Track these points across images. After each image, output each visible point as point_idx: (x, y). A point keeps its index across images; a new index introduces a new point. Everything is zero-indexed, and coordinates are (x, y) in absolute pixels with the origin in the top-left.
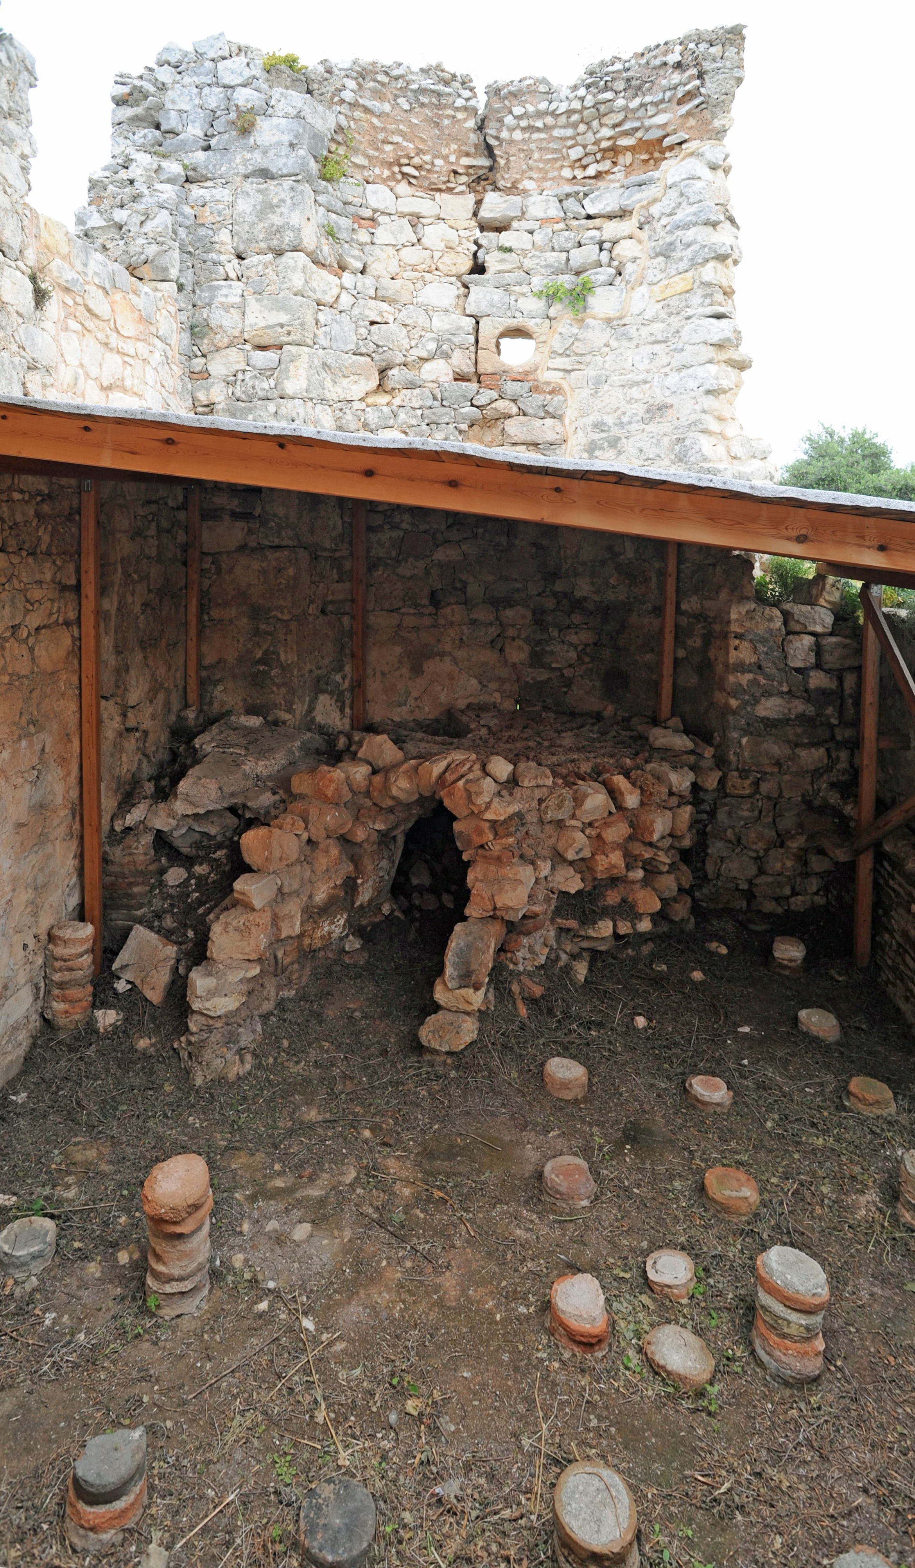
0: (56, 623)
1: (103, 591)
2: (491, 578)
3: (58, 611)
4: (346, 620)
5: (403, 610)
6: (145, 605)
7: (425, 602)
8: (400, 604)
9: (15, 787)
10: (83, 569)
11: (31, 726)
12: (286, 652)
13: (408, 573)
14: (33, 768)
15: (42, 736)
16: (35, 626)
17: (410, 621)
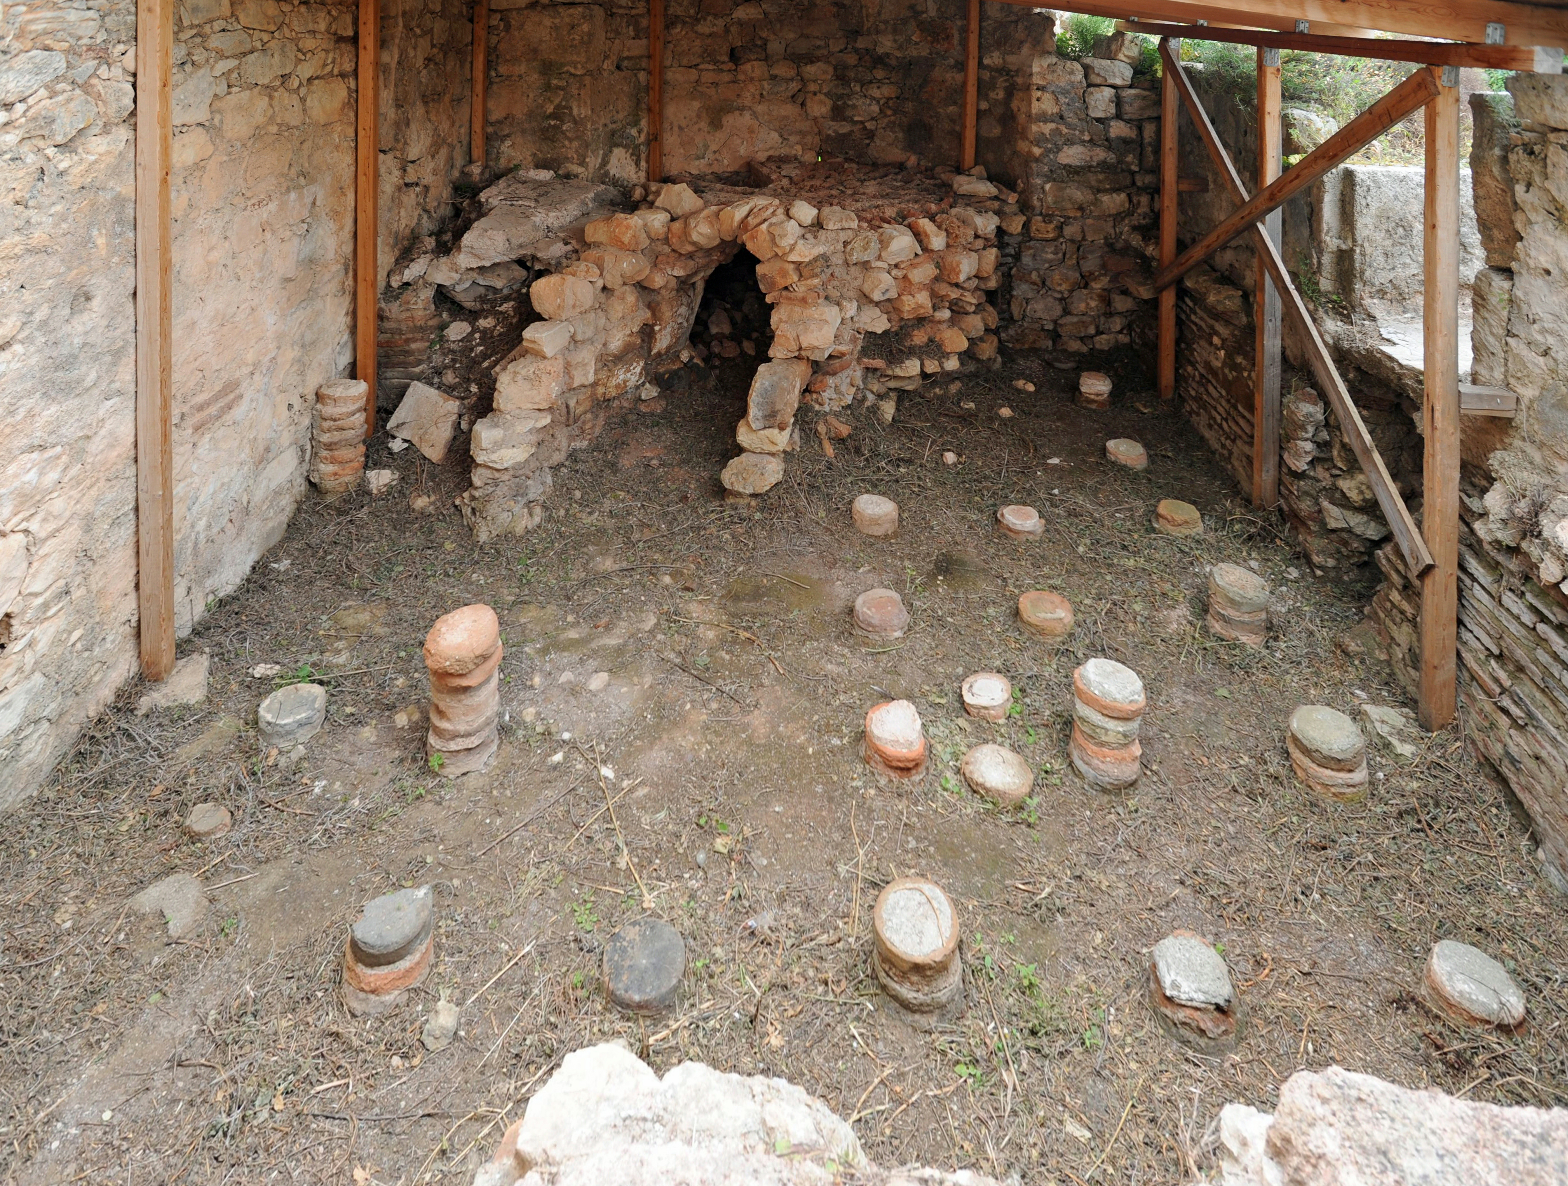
0: (331, 74)
1: (382, 43)
2: (792, 36)
3: (333, 62)
4: (642, 76)
5: (702, 67)
6: (428, 60)
7: (725, 58)
8: (699, 60)
9: (283, 240)
10: (361, 22)
11: (302, 178)
12: (579, 106)
13: (707, 31)
14: (303, 221)
15: (313, 188)
16: (308, 76)
17: (708, 77)
